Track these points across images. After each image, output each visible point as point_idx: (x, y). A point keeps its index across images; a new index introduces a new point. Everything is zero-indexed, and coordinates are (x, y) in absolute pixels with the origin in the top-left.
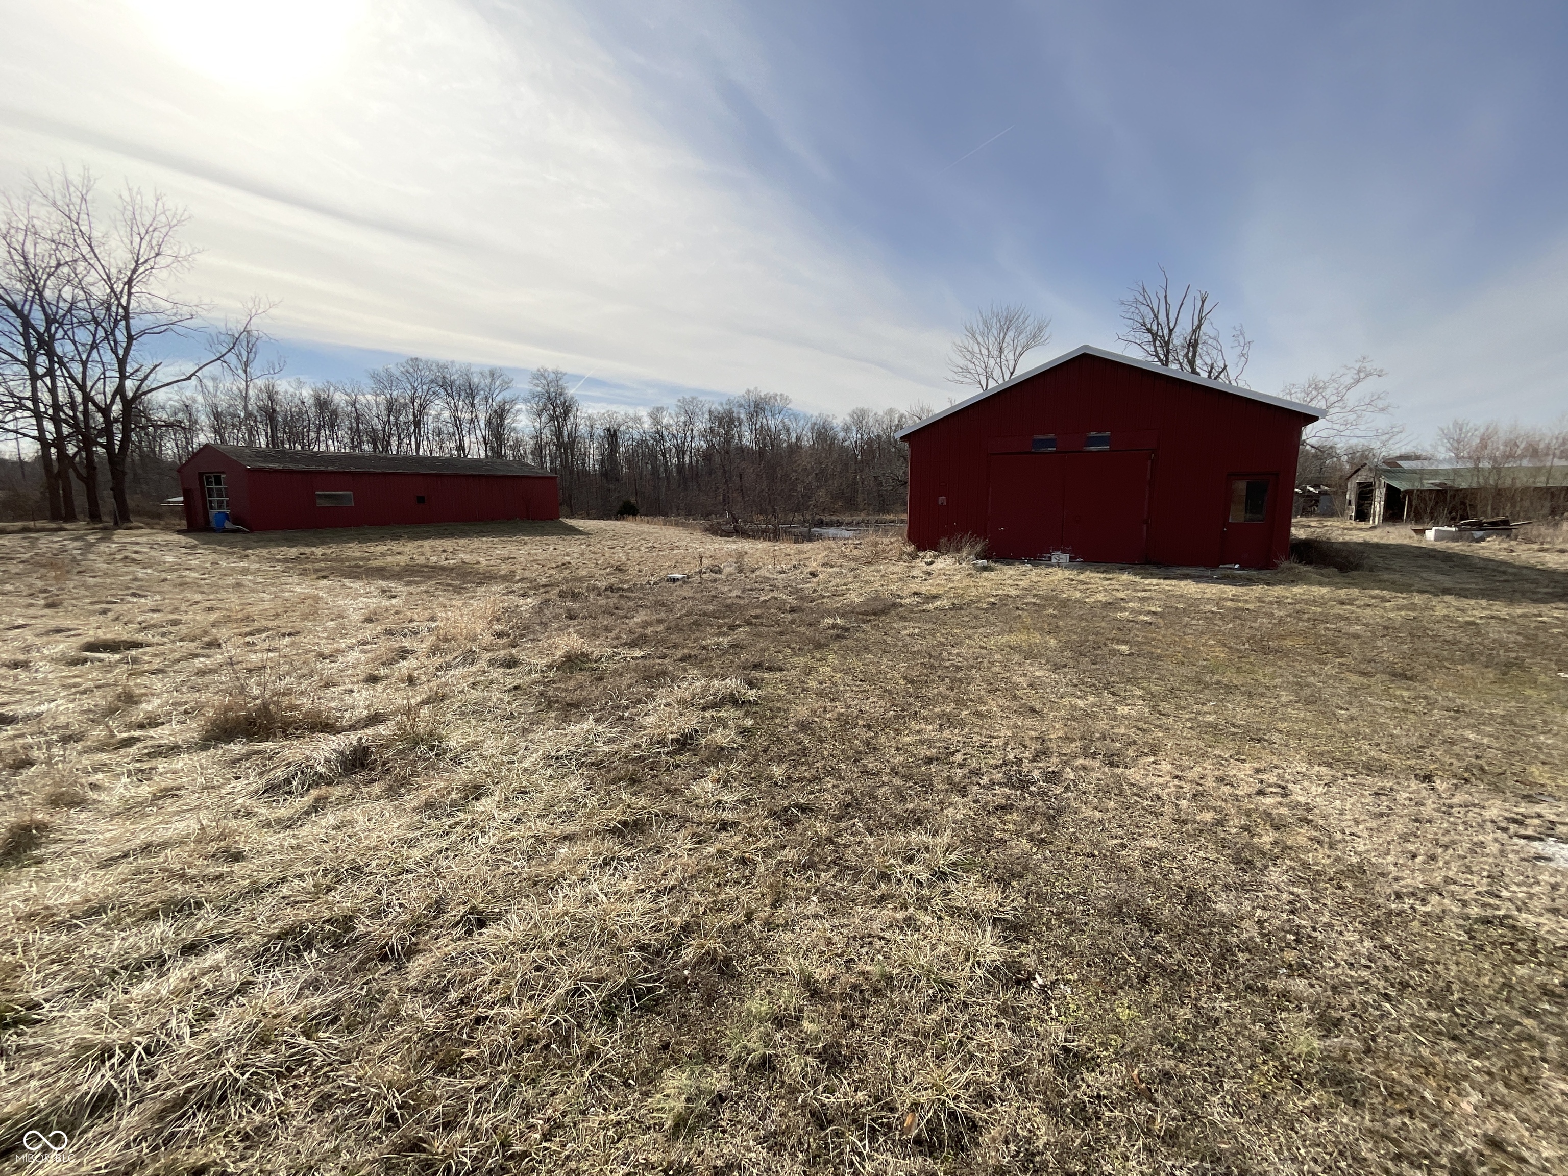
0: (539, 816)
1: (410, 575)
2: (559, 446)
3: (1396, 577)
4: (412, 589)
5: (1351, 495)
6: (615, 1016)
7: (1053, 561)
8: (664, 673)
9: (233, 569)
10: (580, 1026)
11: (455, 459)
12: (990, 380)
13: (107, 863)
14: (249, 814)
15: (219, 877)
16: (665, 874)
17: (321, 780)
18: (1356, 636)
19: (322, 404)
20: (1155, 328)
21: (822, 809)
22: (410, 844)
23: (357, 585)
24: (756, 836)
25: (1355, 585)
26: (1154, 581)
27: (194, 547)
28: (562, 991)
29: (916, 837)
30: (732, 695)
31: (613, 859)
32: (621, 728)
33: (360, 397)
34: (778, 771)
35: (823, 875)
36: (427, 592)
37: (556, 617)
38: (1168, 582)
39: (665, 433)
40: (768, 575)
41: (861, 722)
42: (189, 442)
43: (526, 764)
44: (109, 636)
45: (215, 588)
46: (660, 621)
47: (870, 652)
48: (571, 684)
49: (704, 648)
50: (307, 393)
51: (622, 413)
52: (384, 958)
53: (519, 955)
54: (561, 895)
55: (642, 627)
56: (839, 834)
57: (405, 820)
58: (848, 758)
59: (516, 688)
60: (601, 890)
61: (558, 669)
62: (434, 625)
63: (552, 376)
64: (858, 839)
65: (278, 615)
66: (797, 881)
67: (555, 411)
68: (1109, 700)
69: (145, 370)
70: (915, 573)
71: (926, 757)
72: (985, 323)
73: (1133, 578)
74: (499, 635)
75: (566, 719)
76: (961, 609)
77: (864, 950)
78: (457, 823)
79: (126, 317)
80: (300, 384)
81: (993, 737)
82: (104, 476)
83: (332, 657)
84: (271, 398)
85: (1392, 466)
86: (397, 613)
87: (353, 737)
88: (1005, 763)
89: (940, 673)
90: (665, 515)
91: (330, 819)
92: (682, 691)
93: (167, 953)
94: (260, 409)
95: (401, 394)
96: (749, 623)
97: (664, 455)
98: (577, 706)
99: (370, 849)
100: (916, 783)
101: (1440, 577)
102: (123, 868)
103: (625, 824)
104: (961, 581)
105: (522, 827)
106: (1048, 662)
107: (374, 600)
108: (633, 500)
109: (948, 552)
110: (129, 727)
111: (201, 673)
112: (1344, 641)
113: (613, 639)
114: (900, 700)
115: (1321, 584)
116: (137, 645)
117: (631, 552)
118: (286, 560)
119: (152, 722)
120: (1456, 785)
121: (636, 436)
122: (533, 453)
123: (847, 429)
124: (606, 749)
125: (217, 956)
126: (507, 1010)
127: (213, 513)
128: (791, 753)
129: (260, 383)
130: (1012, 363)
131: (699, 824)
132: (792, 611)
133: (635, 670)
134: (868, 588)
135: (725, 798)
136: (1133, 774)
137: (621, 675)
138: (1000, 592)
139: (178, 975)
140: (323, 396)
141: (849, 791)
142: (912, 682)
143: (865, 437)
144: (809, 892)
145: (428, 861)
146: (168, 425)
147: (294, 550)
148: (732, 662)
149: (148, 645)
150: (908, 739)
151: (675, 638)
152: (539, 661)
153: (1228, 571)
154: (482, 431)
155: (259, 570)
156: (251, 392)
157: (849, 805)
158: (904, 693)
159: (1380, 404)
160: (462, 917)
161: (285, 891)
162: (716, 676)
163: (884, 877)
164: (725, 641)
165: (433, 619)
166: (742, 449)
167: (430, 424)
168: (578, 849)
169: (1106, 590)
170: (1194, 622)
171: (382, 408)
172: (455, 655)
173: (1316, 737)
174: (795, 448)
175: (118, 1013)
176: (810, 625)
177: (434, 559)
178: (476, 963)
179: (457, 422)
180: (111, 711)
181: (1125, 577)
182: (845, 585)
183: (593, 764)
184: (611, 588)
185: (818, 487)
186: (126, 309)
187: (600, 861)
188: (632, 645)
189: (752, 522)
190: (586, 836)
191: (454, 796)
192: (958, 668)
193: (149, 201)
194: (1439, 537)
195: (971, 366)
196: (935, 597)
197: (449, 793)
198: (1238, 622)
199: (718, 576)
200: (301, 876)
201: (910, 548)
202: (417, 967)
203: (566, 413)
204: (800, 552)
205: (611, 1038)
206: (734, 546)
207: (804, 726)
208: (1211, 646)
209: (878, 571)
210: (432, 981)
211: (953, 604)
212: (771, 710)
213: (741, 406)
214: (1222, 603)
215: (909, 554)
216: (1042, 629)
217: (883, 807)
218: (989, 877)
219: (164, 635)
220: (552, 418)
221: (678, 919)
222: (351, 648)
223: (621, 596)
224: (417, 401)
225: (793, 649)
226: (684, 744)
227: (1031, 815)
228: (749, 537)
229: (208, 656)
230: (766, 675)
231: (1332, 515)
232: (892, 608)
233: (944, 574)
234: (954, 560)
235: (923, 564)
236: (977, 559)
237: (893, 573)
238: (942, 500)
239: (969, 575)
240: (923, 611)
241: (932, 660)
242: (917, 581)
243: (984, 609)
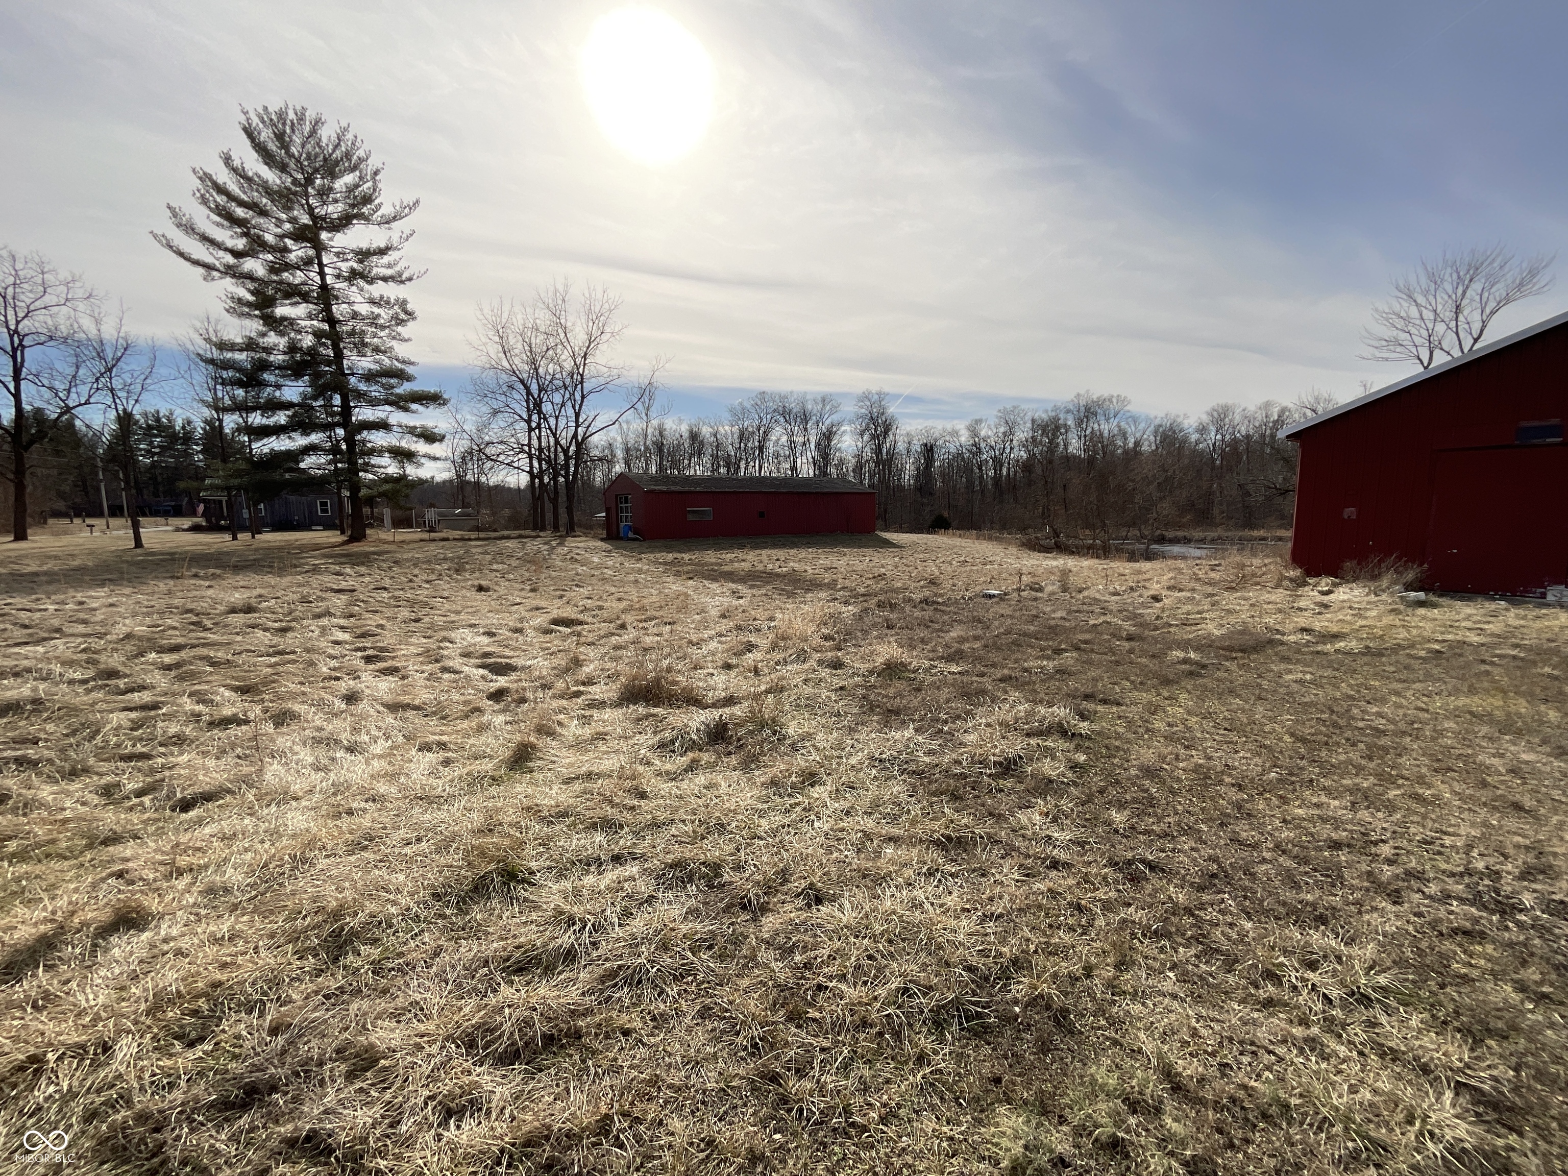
0: (865, 813)
1: (753, 580)
2: (877, 464)
4: (754, 591)
6: (943, 1028)
7: (1549, 599)
8: (983, 692)
9: (633, 569)
10: (910, 1025)
11: (790, 479)
12: (1437, 353)
13: (568, 781)
14: (648, 763)
15: (633, 808)
16: (991, 899)
17: (693, 746)
19: (694, 436)
21: (1178, 873)
22: (762, 814)
23: (714, 586)
24: (1093, 884)
27: (610, 551)
28: (893, 986)
29: (1319, 939)
30: (1060, 725)
31: (937, 870)
32: (940, 741)
33: (721, 429)
34: (1118, 817)
35: (1181, 949)
36: (766, 595)
37: (875, 625)
39: (983, 445)
40: (1098, 596)
41: (1228, 780)
42: (610, 471)
43: (853, 761)
44: (565, 615)
45: (623, 583)
46: (976, 638)
47: (1239, 696)
48: (891, 691)
49: (1026, 670)
50: (684, 429)
51: (940, 427)
52: (744, 908)
53: (852, 939)
54: (888, 893)
55: (958, 642)
56: (1202, 907)
57: (756, 792)
58: (1211, 819)
59: (842, 688)
60: (927, 898)
61: (878, 675)
62: (773, 624)
63: (876, 397)
64: (1229, 919)
65: (661, 607)
66: (1147, 947)
67: (876, 430)
69: (590, 419)
70: (1302, 604)
71: (1331, 839)
72: (1432, 276)
74: (826, 638)
75: (887, 724)
76: (1380, 654)
77: (1245, 1059)
78: (797, 804)
79: (582, 383)
80: (681, 421)
81: (1445, 833)
82: (562, 498)
83: (698, 644)
84: (661, 434)
86: (744, 611)
87: (716, 714)
88: (1469, 873)
89: (1348, 734)
90: (978, 528)
91: (701, 779)
92: (1002, 712)
93: (603, 857)
94: (654, 443)
95: (750, 424)
96: (1077, 649)
97: (980, 468)
98: (897, 713)
99: (730, 811)
100: (1316, 870)
102: (577, 787)
103: (949, 838)
104: (1379, 618)
105: (850, 819)
106: (1543, 742)
107: (726, 599)
108: (946, 514)
109: (1355, 579)
110: (577, 683)
111: (616, 648)
113: (929, 651)
114: (1285, 761)
116: (581, 623)
117: (944, 566)
118: (665, 564)
119: (589, 682)
121: (953, 450)
122: (854, 471)
123: (1202, 430)
124: (927, 759)
125: (632, 869)
126: (843, 987)
127: (622, 525)
128: (1135, 800)
129: (655, 423)
130: (1476, 327)
131: (1028, 856)
132: (1130, 638)
133: (953, 685)
134: (1232, 619)
135: (1056, 835)
137: (938, 688)
138: (1450, 637)
139: (611, 876)
140: (695, 429)
141: (1213, 859)
142: (1303, 740)
143: (1228, 437)
144: (1164, 965)
145: (774, 832)
146: (600, 459)
147: (670, 555)
148: (1059, 689)
149: (587, 624)
150: (1300, 811)
151: (994, 656)
152: (862, 666)
154: (812, 452)
155: (648, 570)
156: (649, 431)
157: (1213, 876)
158: (1291, 753)
160: (803, 890)
161: (674, 831)
162: (1041, 702)
163: (1272, 976)
164: (1050, 665)
165: (772, 619)
166: (1068, 459)
167: (771, 447)
168: (902, 853)
171: (736, 436)
172: (790, 652)
174: (1134, 454)
175: (577, 892)
176: (1153, 656)
177: (770, 566)
178: (815, 936)
179: (792, 445)
180: (567, 670)
182: (1199, 613)
183: (914, 772)
184: (925, 601)
185: (1162, 499)
186: (582, 376)
187: (924, 870)
188: (949, 659)
189: (1076, 537)
190: (912, 841)
191: (793, 779)
192: (1380, 732)
193: (599, 295)
195: (1403, 336)
196: (1336, 637)
197: (790, 776)
199: (1039, 595)
200: (684, 821)
201: (1294, 573)
202: (770, 922)
203: (886, 432)
204: (1139, 572)
205: (942, 1049)
206: (1055, 563)
207: (1149, 772)
209: (1246, 599)
210: (781, 939)
211: (1367, 647)
212: (1107, 747)
213: (1068, 411)
215: (1291, 580)
216: (1532, 694)
217: (1264, 889)
218: (1445, 1023)
219: (594, 617)
220: (873, 437)
221: (1005, 950)
222: (711, 638)
223: (936, 609)
224: (762, 429)
225: (1132, 682)
226: (1008, 769)
227: (1521, 954)
228: (1072, 553)
229: (620, 636)
230: (1100, 708)
232: (1268, 646)
233: (1351, 608)
234: (1367, 590)
235: (1316, 593)
236: (1407, 590)
237: (1269, 603)
238: (1350, 512)
239: (1393, 610)
240: (1318, 653)
241: (1334, 717)
242: (1306, 614)
243: (1421, 658)
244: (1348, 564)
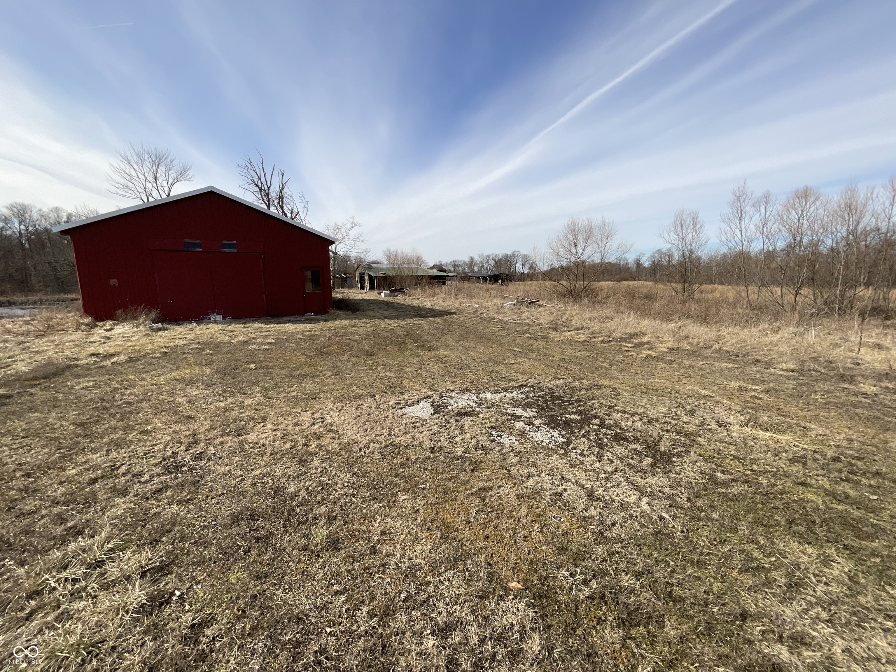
3: (371, 313)
5: (357, 279)
7: (212, 319)
12: (150, 197)
18: (356, 341)
20: (260, 184)
25: (357, 318)
26: (272, 326)
38: (279, 325)
41: (19, 474)
68: (240, 397)
70: (92, 339)
71: (91, 479)
72: (138, 155)
73: (260, 325)
76: (138, 360)
81: (155, 445)
85: (369, 266)
88: (164, 460)
89: (112, 411)
100: (78, 504)
101: (384, 312)
104: (138, 340)
106: (202, 384)
109: (125, 320)
112: (352, 344)
114: (67, 443)
115: (346, 319)
120: (382, 396)
130: (167, 190)
134: (39, 357)
136: (251, 437)
138: (171, 344)
142: (81, 425)
150: (73, 471)
153: (308, 317)
158: (72, 436)
159: (362, 239)
169: (244, 334)
170: (291, 345)
173: (338, 390)
181: (256, 325)
192: (130, 404)
194: (385, 296)
195: (131, 185)
196: (113, 355)
198: (311, 342)
201: (88, 320)
208: (298, 356)
209: (52, 341)
211: (130, 358)
214: (305, 333)
215: (87, 325)
216: (201, 364)
218: (143, 545)
227: (181, 486)
231: (353, 287)
232: (67, 370)
233: (123, 337)
234: (132, 325)
235: (103, 331)
236: (153, 323)
237: (70, 341)
238: (113, 282)
239: (146, 335)
240: (101, 367)
241: (104, 404)
242: (96, 345)
243: (158, 357)
244: (119, 312)
